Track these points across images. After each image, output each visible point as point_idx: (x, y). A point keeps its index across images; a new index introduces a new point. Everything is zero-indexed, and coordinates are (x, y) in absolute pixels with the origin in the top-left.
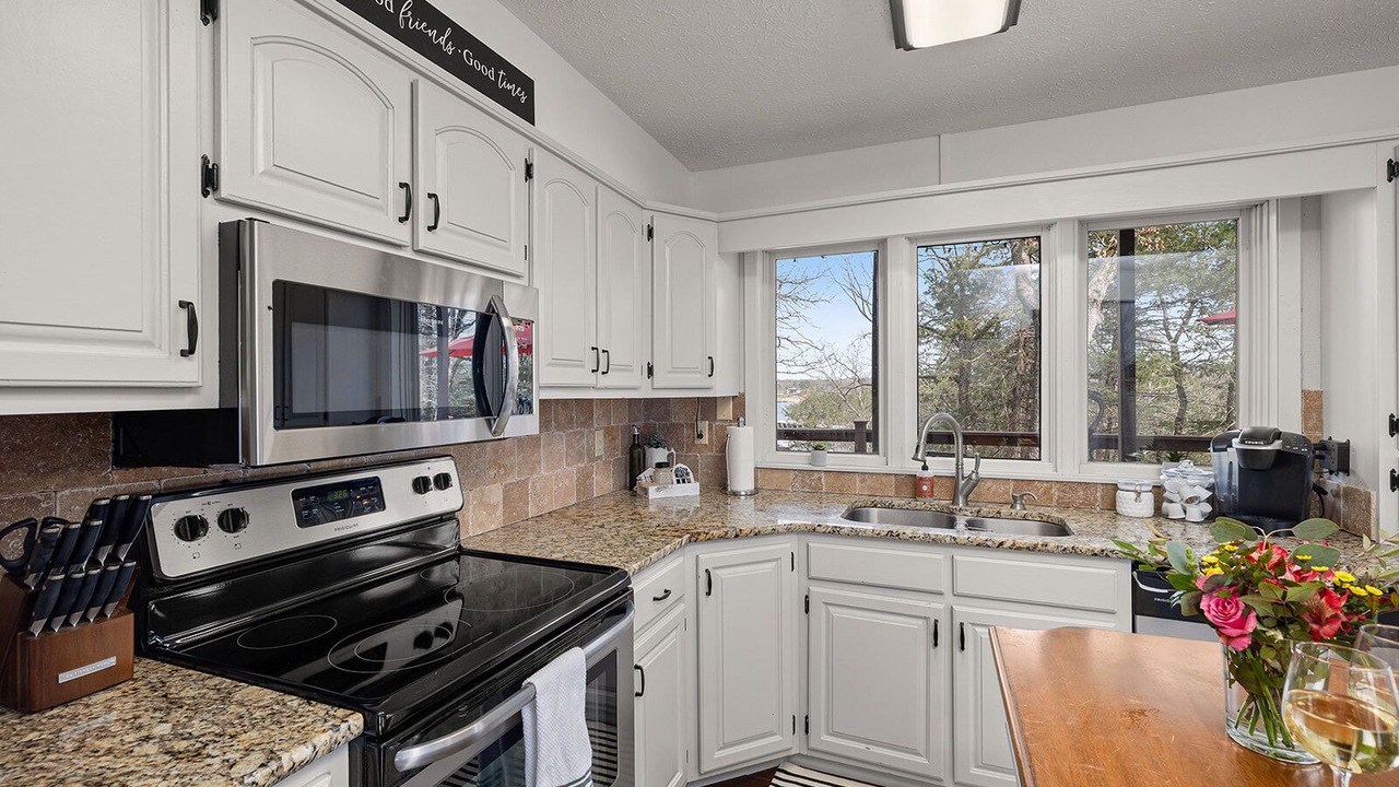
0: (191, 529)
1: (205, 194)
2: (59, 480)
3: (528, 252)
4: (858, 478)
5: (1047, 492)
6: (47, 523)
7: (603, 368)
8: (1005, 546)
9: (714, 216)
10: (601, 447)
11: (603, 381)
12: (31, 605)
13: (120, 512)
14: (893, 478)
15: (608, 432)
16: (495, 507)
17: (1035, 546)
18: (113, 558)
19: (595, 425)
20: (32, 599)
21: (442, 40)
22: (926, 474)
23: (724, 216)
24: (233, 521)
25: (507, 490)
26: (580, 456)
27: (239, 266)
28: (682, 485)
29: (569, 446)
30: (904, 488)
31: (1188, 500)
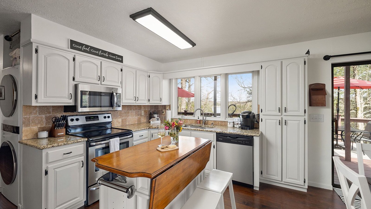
0: (72, 120)
1: (73, 81)
2: (58, 113)
3: (121, 83)
4: (189, 120)
5: (218, 123)
6: (57, 117)
7: (137, 100)
9: (162, 73)
10: (143, 114)
11: (137, 102)
12: (55, 126)
13: (64, 117)
14: (194, 120)
15: (145, 111)
16: (120, 122)
17: (202, 130)
18: (63, 122)
19: (142, 110)
20: (55, 125)
21: (106, 55)
22: (198, 119)
23: (164, 73)
24: (77, 120)
25: (122, 120)
26: (138, 115)
27: (77, 89)
28: (157, 121)
29: (136, 113)
30: (196, 122)
31: (237, 124)
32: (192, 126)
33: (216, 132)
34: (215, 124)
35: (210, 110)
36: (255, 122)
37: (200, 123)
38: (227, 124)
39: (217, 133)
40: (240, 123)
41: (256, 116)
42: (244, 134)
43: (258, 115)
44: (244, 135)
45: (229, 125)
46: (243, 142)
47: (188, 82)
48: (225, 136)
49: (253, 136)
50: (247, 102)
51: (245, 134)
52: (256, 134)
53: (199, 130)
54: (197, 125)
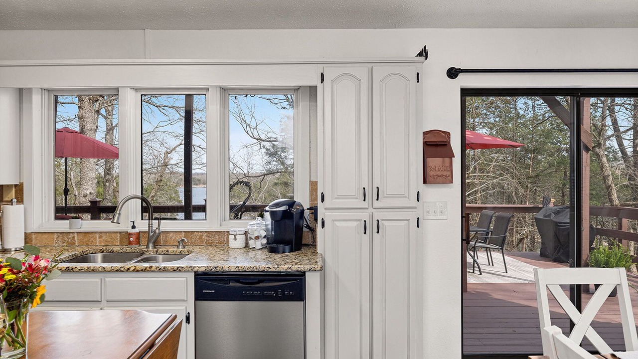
4: (97, 236)
5: (201, 237)
8: (130, 270)
14: (118, 235)
17: (146, 269)
22: (134, 231)
30: (125, 240)
31: (257, 238)
32: (109, 257)
33: (196, 269)
34: (188, 240)
35: (174, 195)
36: (305, 229)
37: (138, 242)
38: (228, 238)
39: (197, 275)
40: (264, 234)
41: (307, 213)
42: (280, 269)
43: (314, 210)
44: (280, 272)
45: (233, 244)
46: (277, 294)
47: (103, 115)
48: (220, 281)
49: (304, 272)
50: (265, 175)
51: (283, 268)
52: (313, 266)
53: (136, 270)
54: (127, 249)
